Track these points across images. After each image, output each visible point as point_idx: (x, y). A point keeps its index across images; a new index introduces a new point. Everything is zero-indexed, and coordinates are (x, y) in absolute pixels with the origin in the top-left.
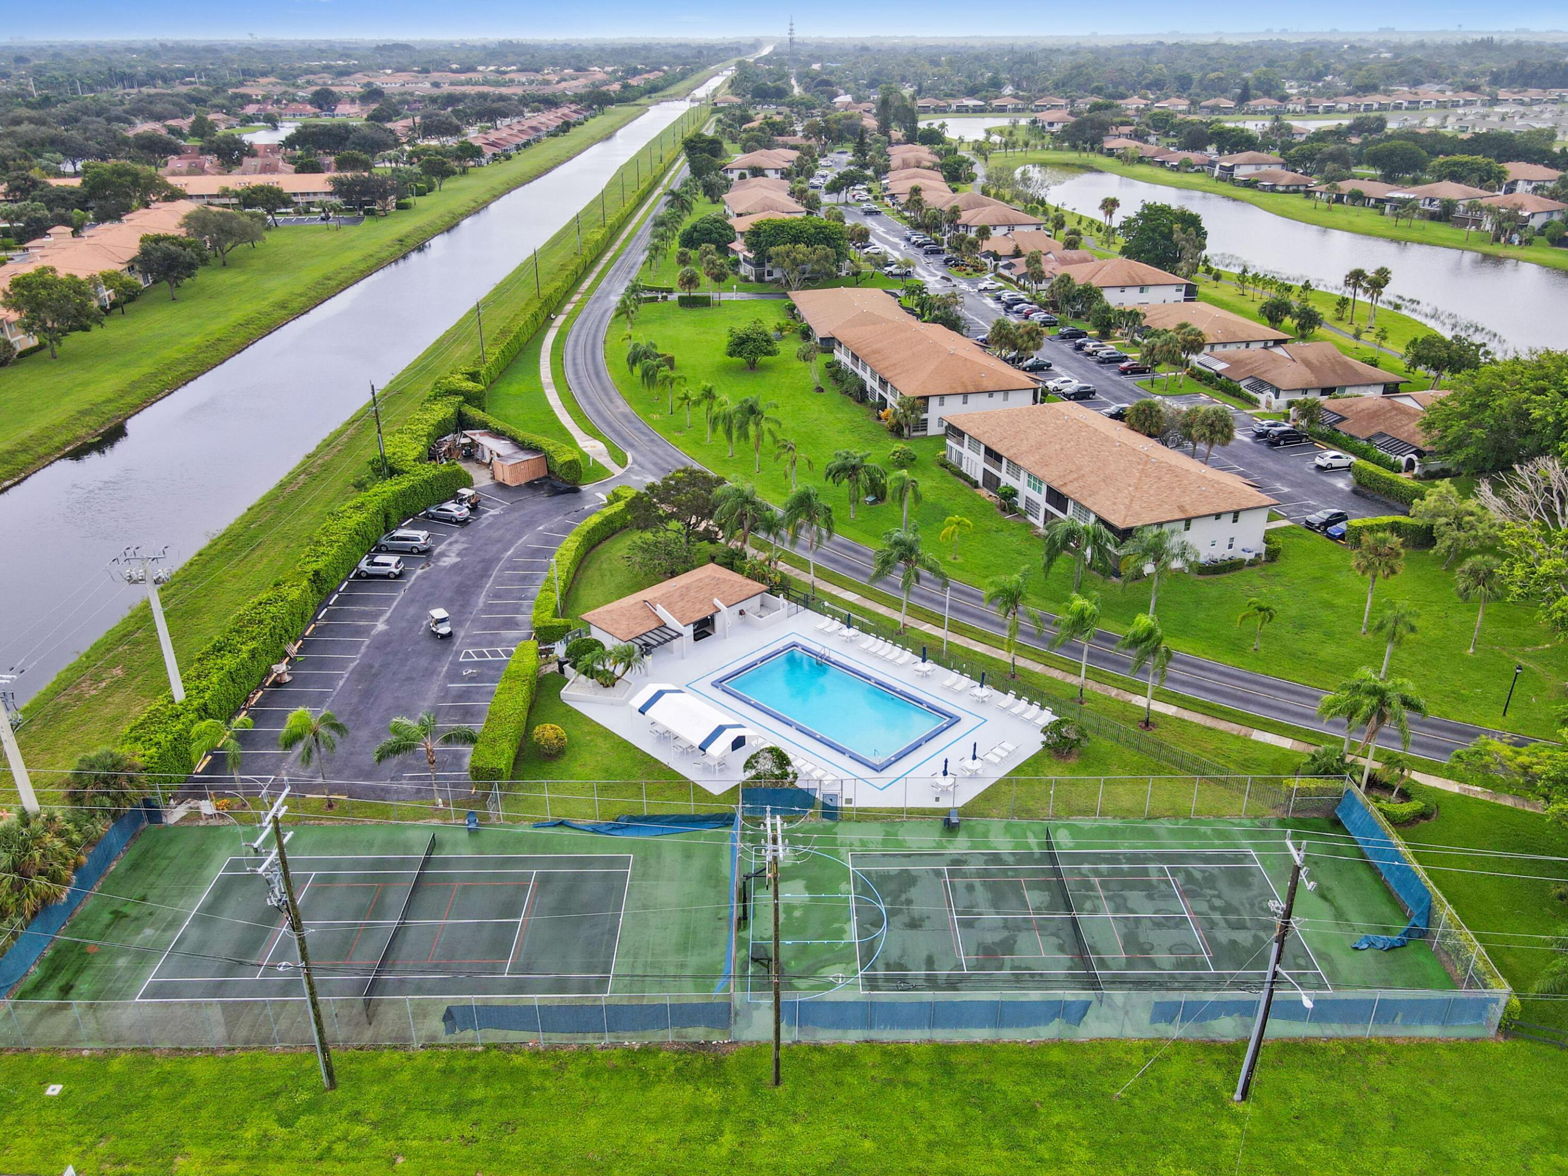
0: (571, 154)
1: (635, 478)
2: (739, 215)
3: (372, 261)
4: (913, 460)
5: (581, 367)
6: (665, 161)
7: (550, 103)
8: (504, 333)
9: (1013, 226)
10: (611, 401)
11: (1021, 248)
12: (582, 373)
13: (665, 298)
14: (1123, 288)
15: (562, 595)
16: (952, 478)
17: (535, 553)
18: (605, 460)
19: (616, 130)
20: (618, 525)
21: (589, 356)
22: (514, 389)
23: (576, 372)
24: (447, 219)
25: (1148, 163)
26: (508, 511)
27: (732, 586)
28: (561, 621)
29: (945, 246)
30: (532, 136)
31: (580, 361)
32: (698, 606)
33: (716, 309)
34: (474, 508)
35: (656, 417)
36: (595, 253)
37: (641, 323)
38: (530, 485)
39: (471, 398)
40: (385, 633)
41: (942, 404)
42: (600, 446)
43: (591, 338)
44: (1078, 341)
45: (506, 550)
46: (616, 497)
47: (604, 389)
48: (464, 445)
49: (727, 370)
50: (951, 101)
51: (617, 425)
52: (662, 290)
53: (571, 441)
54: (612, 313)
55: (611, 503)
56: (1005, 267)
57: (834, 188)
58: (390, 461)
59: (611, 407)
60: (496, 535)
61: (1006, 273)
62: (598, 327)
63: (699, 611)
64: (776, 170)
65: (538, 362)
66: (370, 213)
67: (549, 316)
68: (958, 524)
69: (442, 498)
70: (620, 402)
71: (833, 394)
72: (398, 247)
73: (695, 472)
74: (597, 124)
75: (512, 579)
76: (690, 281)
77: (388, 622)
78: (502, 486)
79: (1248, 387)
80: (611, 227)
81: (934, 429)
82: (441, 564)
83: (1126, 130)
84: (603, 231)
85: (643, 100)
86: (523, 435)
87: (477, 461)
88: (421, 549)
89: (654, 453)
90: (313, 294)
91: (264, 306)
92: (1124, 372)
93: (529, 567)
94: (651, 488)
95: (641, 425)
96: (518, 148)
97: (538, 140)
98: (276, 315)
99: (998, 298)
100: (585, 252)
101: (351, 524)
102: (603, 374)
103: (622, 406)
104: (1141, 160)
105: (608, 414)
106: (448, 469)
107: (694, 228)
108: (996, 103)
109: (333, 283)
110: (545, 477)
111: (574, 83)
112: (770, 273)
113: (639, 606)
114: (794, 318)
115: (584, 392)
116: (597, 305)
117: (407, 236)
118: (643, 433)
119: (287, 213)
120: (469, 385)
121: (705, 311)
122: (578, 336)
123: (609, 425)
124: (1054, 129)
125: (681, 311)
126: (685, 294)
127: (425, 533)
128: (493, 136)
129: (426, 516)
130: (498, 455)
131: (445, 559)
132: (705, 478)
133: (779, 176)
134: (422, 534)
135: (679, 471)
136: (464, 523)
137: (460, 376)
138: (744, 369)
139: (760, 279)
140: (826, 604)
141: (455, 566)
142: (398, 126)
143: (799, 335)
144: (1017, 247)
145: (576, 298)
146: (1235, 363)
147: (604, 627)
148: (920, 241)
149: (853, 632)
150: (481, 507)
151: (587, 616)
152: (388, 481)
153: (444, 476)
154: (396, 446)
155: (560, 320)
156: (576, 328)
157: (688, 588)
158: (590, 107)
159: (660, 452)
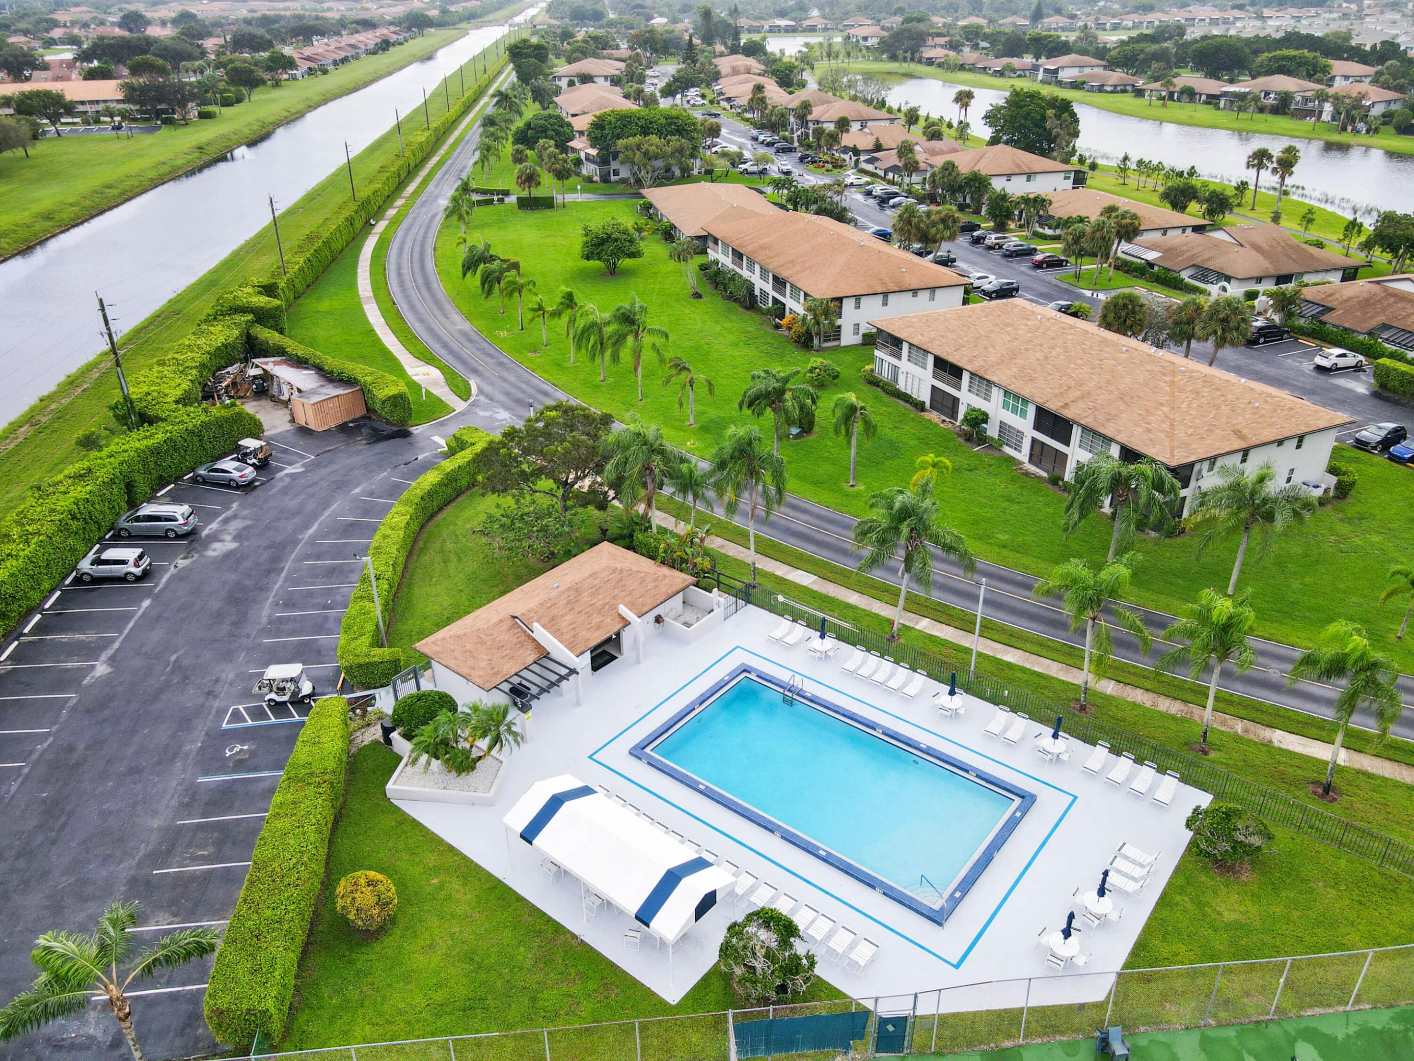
0: (391, 70)
1: (482, 413)
2: (574, 115)
3: (165, 169)
4: (836, 377)
5: (407, 277)
6: (489, 72)
7: (368, 24)
8: (310, 238)
9: (867, 121)
10: (446, 316)
11: (881, 141)
12: (409, 284)
13: (501, 201)
14: (1009, 176)
15: (386, 605)
16: (887, 399)
17: (350, 529)
18: (443, 392)
19: (437, 50)
20: (464, 483)
21: (417, 266)
22: (325, 305)
23: (402, 284)
24: (255, 127)
25: (970, 70)
26: (310, 468)
27: (643, 580)
28: (384, 653)
29: (796, 144)
30: (351, 52)
31: (406, 271)
32: (596, 619)
33: (560, 211)
34: (263, 466)
35: (503, 334)
36: (419, 156)
37: (476, 227)
38: (343, 428)
39: (262, 317)
40: (106, 681)
41: (858, 306)
42: (435, 373)
43: (418, 244)
44: (976, 234)
45: (307, 528)
46: (459, 445)
47: (437, 303)
48: (255, 377)
49: (584, 276)
50: (763, 22)
51: (454, 345)
52: (498, 192)
53: (396, 367)
54: (440, 217)
55: (451, 453)
56: (867, 161)
57: (669, 91)
58: (138, 406)
59: (447, 324)
60: (292, 503)
61: (870, 168)
62: (426, 232)
63: (598, 628)
64: (606, 78)
65: (356, 273)
66: (169, 122)
67: (367, 222)
68: (934, 465)
69: (216, 453)
70: (457, 318)
71: (713, 302)
72: (196, 155)
73: (572, 409)
74: (417, 44)
75: (314, 574)
76: (530, 179)
77: (112, 660)
78: (304, 431)
79: (1191, 277)
80: (436, 130)
81: (848, 338)
82: (210, 553)
83: (941, 40)
84: (427, 134)
85: (464, 25)
86: (331, 362)
87: (273, 398)
88: (180, 531)
89: (505, 380)
90: (88, 203)
91: (23, 216)
92: (1038, 266)
93: (338, 552)
94: (511, 434)
95: (486, 345)
96: (335, 63)
97: (357, 57)
98: (37, 227)
99: (869, 193)
100: (408, 154)
101: (64, 503)
102: (435, 285)
103: (460, 324)
104: (962, 68)
105: (443, 333)
106: (224, 413)
107: (528, 125)
108: (806, 23)
109: (115, 192)
110: (364, 417)
111: (393, 10)
112: (616, 173)
113: (505, 626)
114: (650, 218)
115: (412, 307)
116: (424, 209)
117: (209, 144)
118: (489, 355)
119: (74, 124)
120: (262, 301)
121: (549, 213)
122: (403, 243)
123: (445, 346)
124: (869, 43)
125: (521, 214)
126: (525, 194)
127: (185, 508)
128: (308, 51)
129: (194, 480)
130: (299, 391)
131: (216, 545)
132: (586, 417)
133: (608, 83)
134: (180, 511)
135: (550, 409)
136: (248, 487)
137: (249, 290)
138: (604, 274)
139: (605, 179)
140: (781, 598)
141: (228, 555)
142: (210, 44)
143: (659, 236)
144: (878, 140)
145: (399, 202)
146: (1169, 252)
147: (452, 663)
148: (769, 140)
149: (829, 643)
150: (273, 463)
151: (424, 645)
152: (134, 434)
153: (219, 423)
154: (153, 383)
155: (381, 226)
156: (400, 233)
157: (577, 590)
158: (409, 29)
159: (512, 379)
